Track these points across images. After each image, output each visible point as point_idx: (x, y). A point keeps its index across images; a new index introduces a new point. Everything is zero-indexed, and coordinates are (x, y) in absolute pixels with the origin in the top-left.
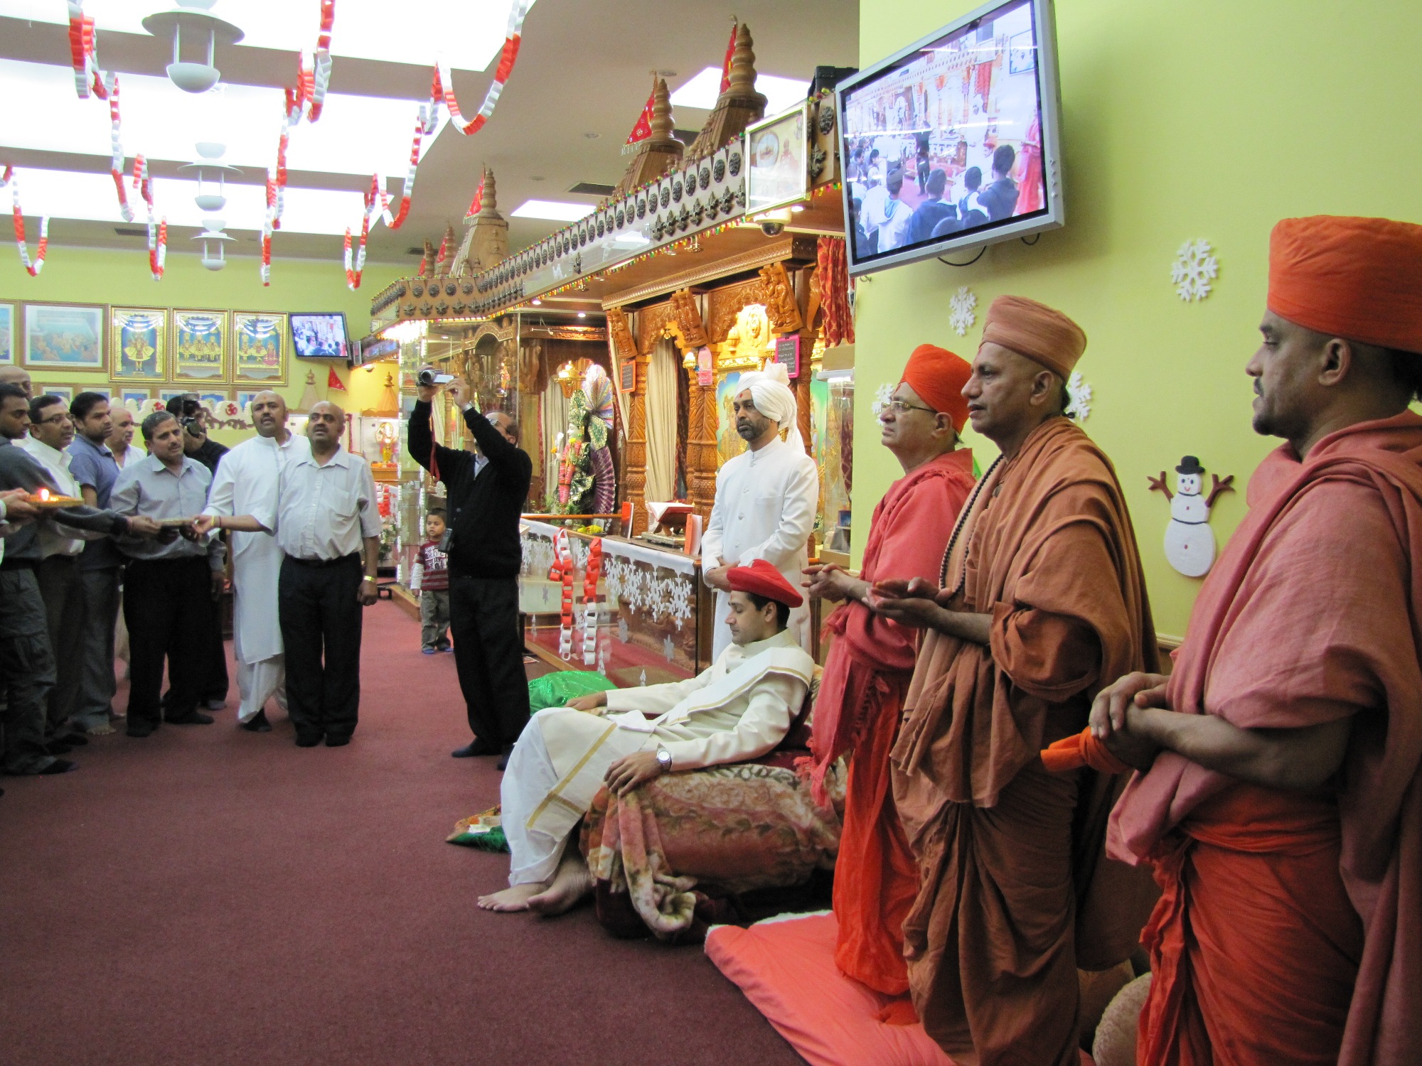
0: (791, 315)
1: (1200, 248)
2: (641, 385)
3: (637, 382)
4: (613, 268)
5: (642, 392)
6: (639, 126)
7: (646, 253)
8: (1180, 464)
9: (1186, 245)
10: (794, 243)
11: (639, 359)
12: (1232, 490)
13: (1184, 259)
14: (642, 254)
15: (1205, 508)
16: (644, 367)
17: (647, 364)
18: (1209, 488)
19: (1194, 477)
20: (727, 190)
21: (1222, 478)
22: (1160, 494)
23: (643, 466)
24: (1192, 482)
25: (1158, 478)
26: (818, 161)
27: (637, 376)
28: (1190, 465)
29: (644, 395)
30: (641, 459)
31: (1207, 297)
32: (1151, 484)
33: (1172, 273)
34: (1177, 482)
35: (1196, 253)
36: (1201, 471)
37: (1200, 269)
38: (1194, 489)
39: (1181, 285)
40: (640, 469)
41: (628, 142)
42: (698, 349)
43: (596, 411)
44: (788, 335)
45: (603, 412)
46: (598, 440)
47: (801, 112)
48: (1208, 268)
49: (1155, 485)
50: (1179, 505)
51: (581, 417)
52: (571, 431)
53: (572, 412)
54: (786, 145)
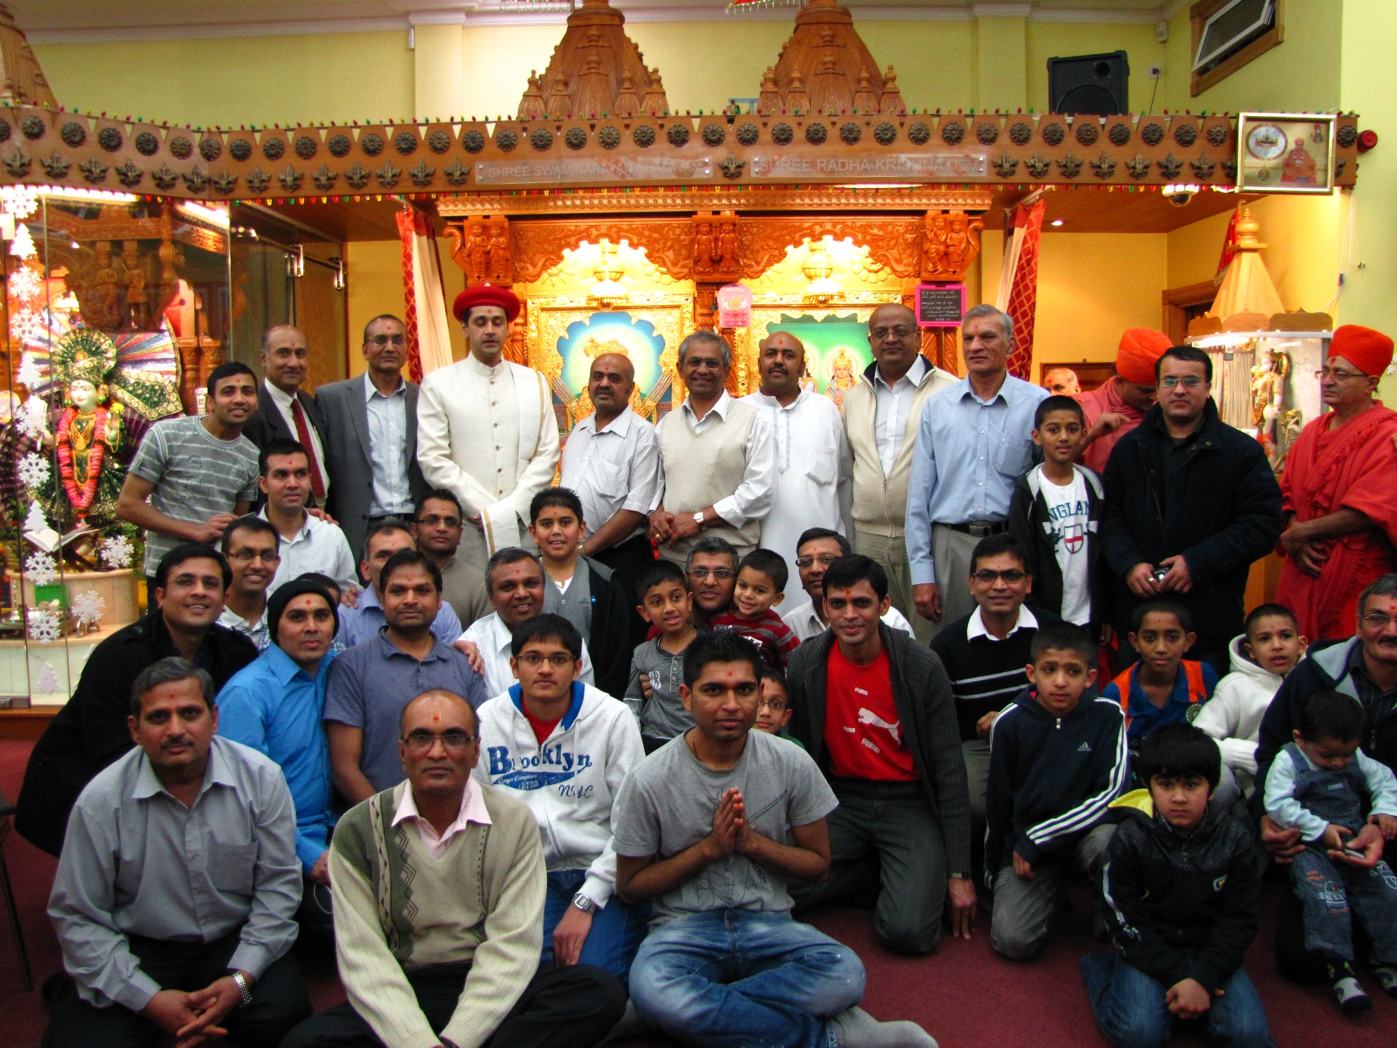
0: (964, 265)
26: (1340, 166)
42: (719, 285)
43: (121, 363)
44: (941, 284)
45: (137, 362)
46: (155, 405)
47: (1327, 122)
51: (105, 371)
52: (82, 393)
53: (84, 362)
54: (1299, 143)
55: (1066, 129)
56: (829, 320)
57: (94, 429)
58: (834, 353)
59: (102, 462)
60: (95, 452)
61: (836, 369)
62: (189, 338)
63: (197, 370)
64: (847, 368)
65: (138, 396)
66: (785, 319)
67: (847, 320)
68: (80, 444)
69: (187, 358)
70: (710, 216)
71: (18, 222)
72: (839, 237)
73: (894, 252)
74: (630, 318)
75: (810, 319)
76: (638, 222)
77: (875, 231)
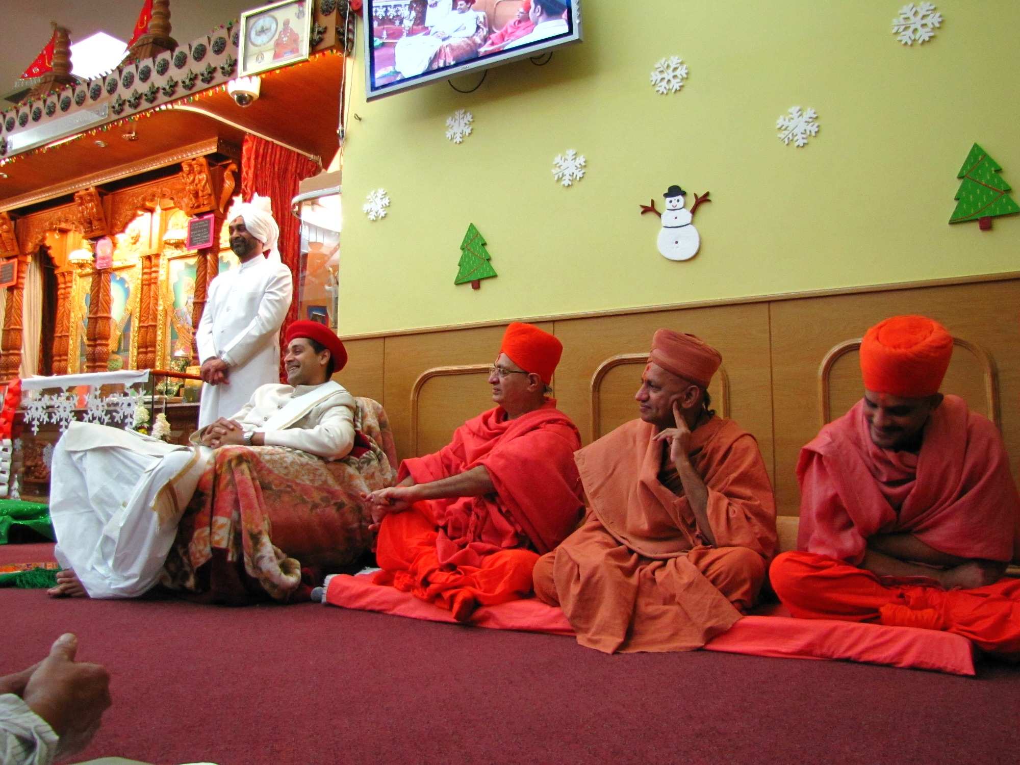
0: (209, 198)
1: (674, 61)
2: (21, 281)
3: (18, 277)
4: (51, 146)
5: (21, 286)
6: (35, 64)
7: (96, 128)
8: (667, 191)
9: (663, 61)
10: (219, 140)
11: (21, 258)
12: (709, 201)
13: (661, 69)
14: (91, 130)
15: (690, 215)
16: (25, 266)
17: (27, 264)
18: (692, 202)
19: (680, 197)
20: (209, 65)
21: (700, 195)
22: (651, 216)
23: (19, 349)
24: (678, 201)
25: (649, 205)
26: (319, 33)
27: (18, 272)
28: (675, 191)
29: (22, 289)
30: (18, 343)
31: (680, 90)
32: (642, 210)
33: (651, 79)
34: (665, 205)
35: (671, 64)
36: (684, 194)
37: (675, 74)
38: (681, 204)
39: (659, 85)
40: (16, 352)
41: (23, 77)
48: (681, 72)
49: (646, 210)
50: (668, 218)
54: (286, 23)
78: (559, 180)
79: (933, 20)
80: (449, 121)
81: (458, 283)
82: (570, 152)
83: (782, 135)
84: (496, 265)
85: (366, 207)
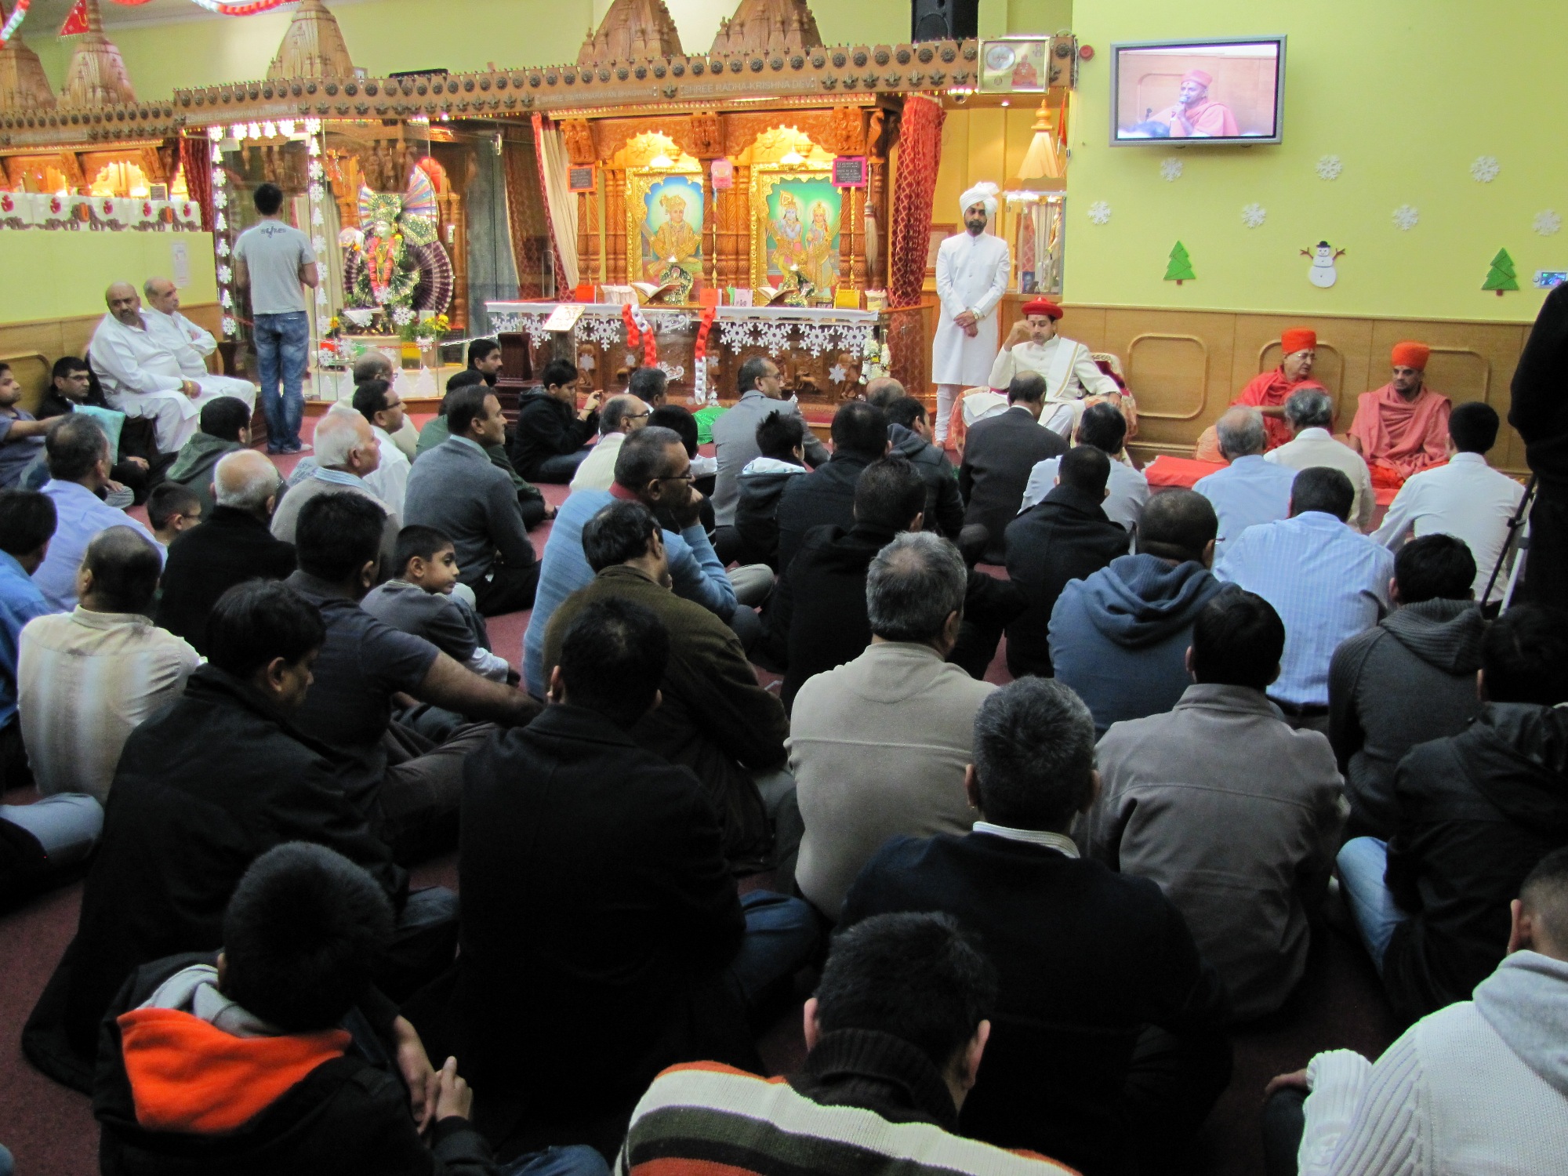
1: (1334, 158)
8: (1318, 244)
9: (1326, 157)
12: (1345, 254)
13: (1325, 163)
15: (1332, 261)
18: (1334, 253)
19: (1326, 249)
21: (1340, 249)
22: (1306, 257)
24: (1325, 251)
25: (1306, 250)
26: (1054, 73)
28: (1324, 244)
31: (1335, 179)
32: (1301, 252)
33: (1316, 168)
34: (1317, 252)
35: (1331, 161)
36: (1329, 247)
37: (1333, 167)
38: (1327, 253)
39: (1322, 173)
42: (711, 160)
43: (404, 209)
44: (849, 157)
45: (416, 209)
46: (422, 236)
47: (1044, 41)
48: (1337, 168)
49: (1304, 253)
50: (1317, 260)
51: (395, 215)
52: (382, 228)
53: (383, 210)
54: (1025, 57)
55: (912, 53)
56: (809, 181)
57: (388, 251)
58: (813, 204)
59: (392, 271)
60: (388, 265)
61: (816, 215)
62: (444, 195)
63: (449, 214)
64: (823, 215)
65: (414, 230)
66: (783, 181)
67: (821, 181)
68: (380, 260)
69: (443, 207)
70: (700, 115)
71: (312, 136)
72: (789, 126)
73: (824, 135)
74: (686, 181)
75: (799, 181)
76: (668, 119)
77: (811, 121)
78: (1246, 222)
79: (1494, 170)
80: (1163, 163)
81: (1167, 278)
82: (1255, 205)
83: (1395, 221)
84: (1194, 270)
85: (1091, 213)
